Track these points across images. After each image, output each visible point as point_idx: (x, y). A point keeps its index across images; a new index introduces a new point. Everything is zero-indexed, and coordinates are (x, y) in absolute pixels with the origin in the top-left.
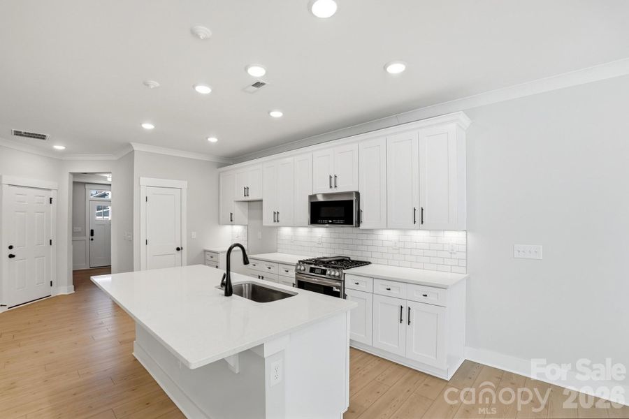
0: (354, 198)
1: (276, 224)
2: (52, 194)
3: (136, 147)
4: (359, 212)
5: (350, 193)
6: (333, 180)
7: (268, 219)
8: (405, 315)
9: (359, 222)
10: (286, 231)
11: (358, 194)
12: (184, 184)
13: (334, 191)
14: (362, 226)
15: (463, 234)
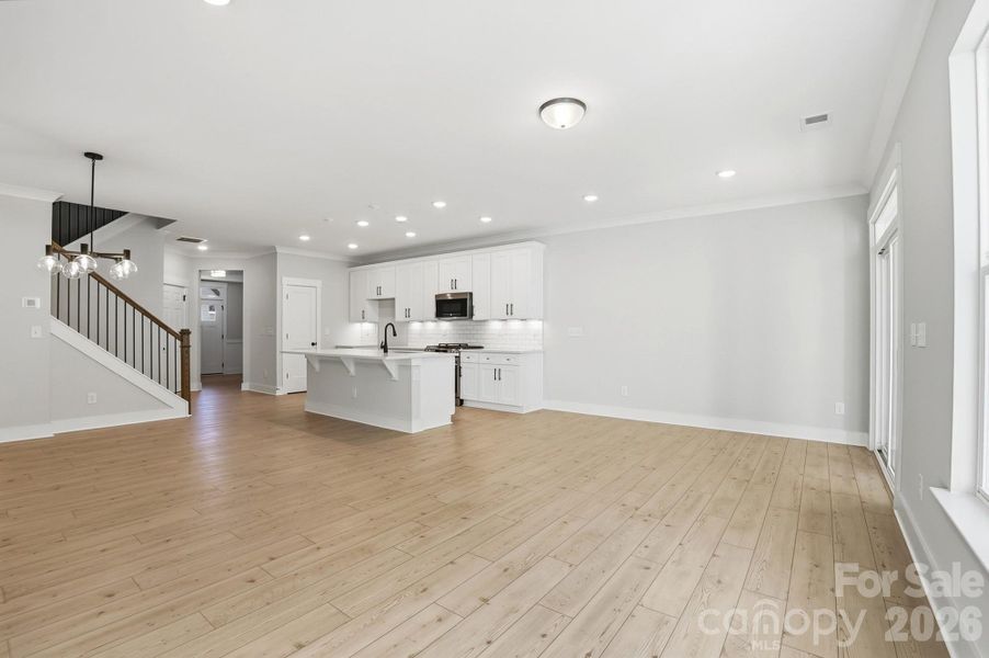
0: (468, 297)
1: (408, 319)
2: (185, 292)
3: (279, 250)
4: (472, 307)
5: (466, 293)
6: (454, 283)
7: (399, 316)
8: (497, 375)
9: (472, 315)
10: (416, 326)
11: (471, 294)
12: (318, 283)
13: (454, 291)
14: (474, 318)
15: (541, 322)
